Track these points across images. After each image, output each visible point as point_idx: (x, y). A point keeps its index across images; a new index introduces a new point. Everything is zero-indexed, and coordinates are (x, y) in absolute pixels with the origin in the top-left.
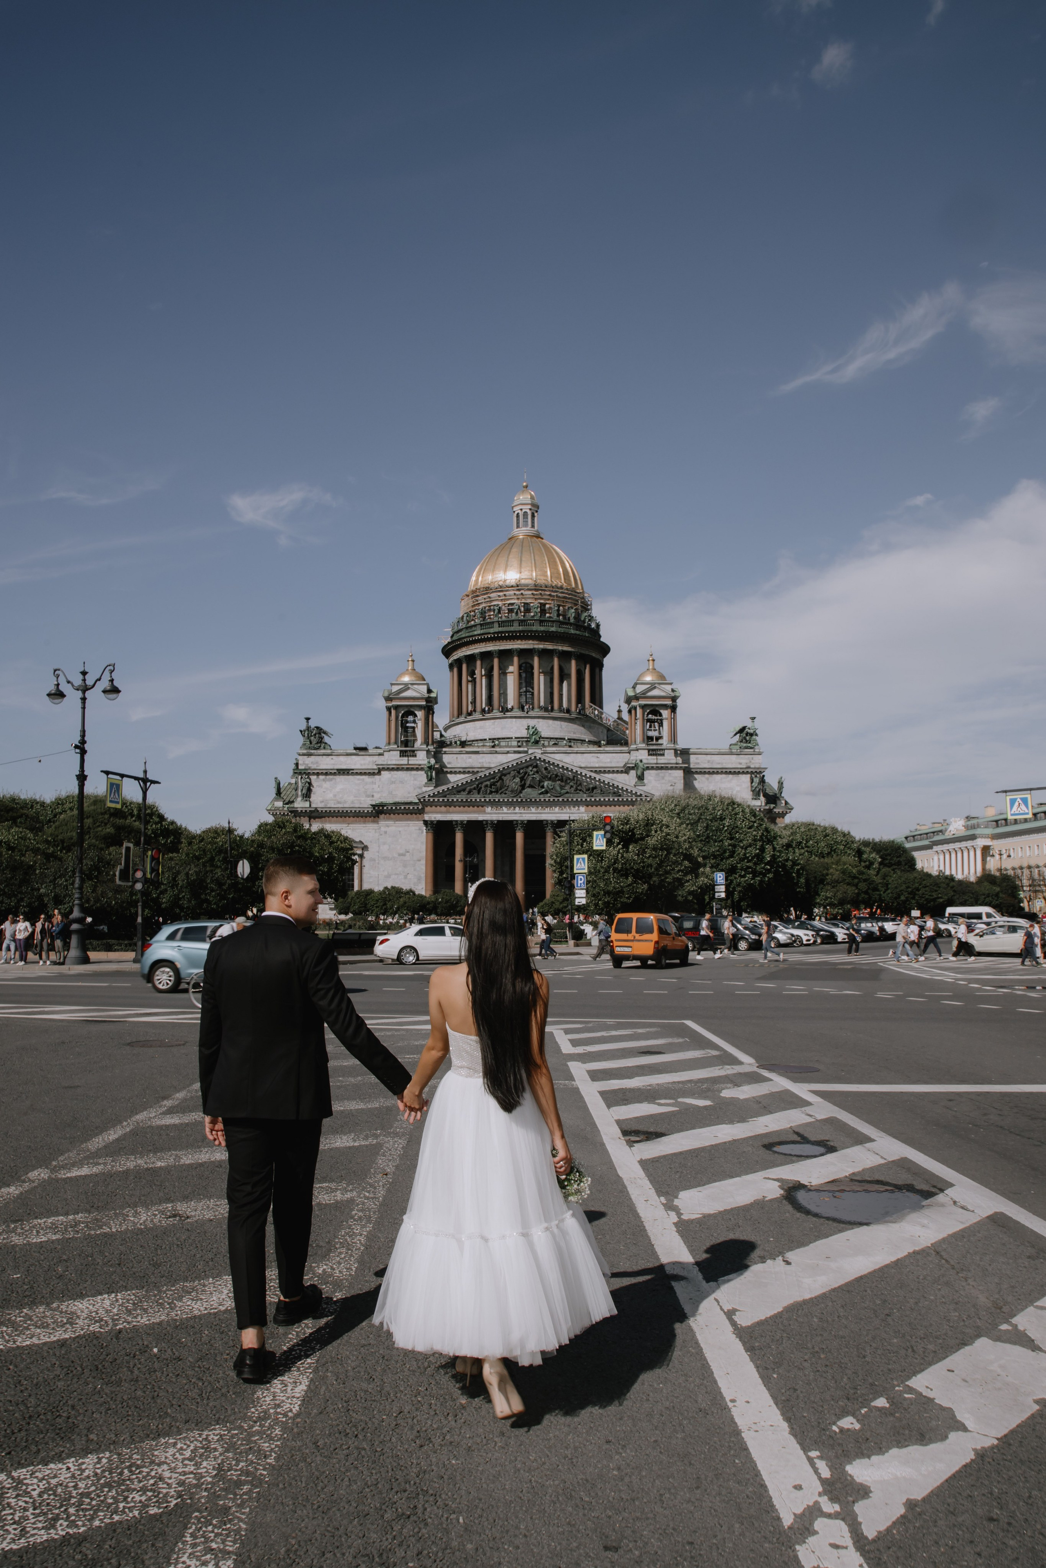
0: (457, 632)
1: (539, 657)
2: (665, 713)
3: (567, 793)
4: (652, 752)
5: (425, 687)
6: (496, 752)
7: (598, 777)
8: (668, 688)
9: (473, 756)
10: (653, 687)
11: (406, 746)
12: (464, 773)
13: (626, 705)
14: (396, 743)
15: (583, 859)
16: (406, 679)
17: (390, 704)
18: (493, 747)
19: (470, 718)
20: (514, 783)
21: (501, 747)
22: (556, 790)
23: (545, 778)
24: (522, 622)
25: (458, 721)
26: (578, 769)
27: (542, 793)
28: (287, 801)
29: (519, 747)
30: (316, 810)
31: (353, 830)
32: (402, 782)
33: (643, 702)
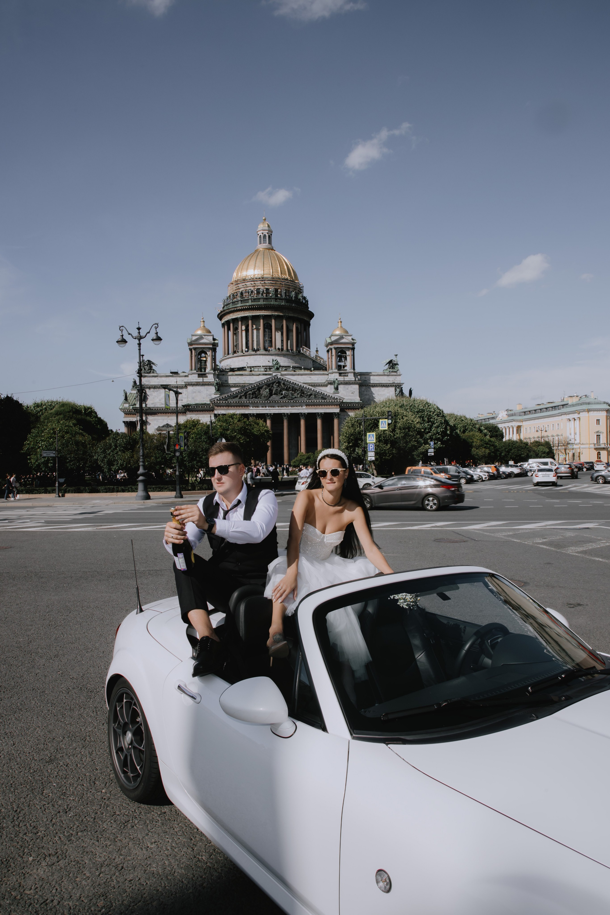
0: (226, 305)
1: (275, 320)
2: (349, 353)
3: (296, 397)
4: (340, 374)
5: (212, 337)
6: (253, 375)
7: (313, 388)
8: (350, 338)
9: (240, 377)
10: (342, 337)
11: (201, 371)
12: (237, 386)
13: (326, 348)
14: (195, 369)
15: (373, 435)
16: (199, 332)
17: (192, 347)
18: (251, 371)
19: (235, 355)
20: (265, 392)
21: (255, 372)
22: (289, 396)
23: (284, 389)
24: (265, 299)
25: (228, 356)
26: (302, 384)
27: (281, 398)
28: (131, 403)
29: (266, 371)
30: (150, 408)
31: (171, 420)
32: (199, 392)
33: (336, 346)
